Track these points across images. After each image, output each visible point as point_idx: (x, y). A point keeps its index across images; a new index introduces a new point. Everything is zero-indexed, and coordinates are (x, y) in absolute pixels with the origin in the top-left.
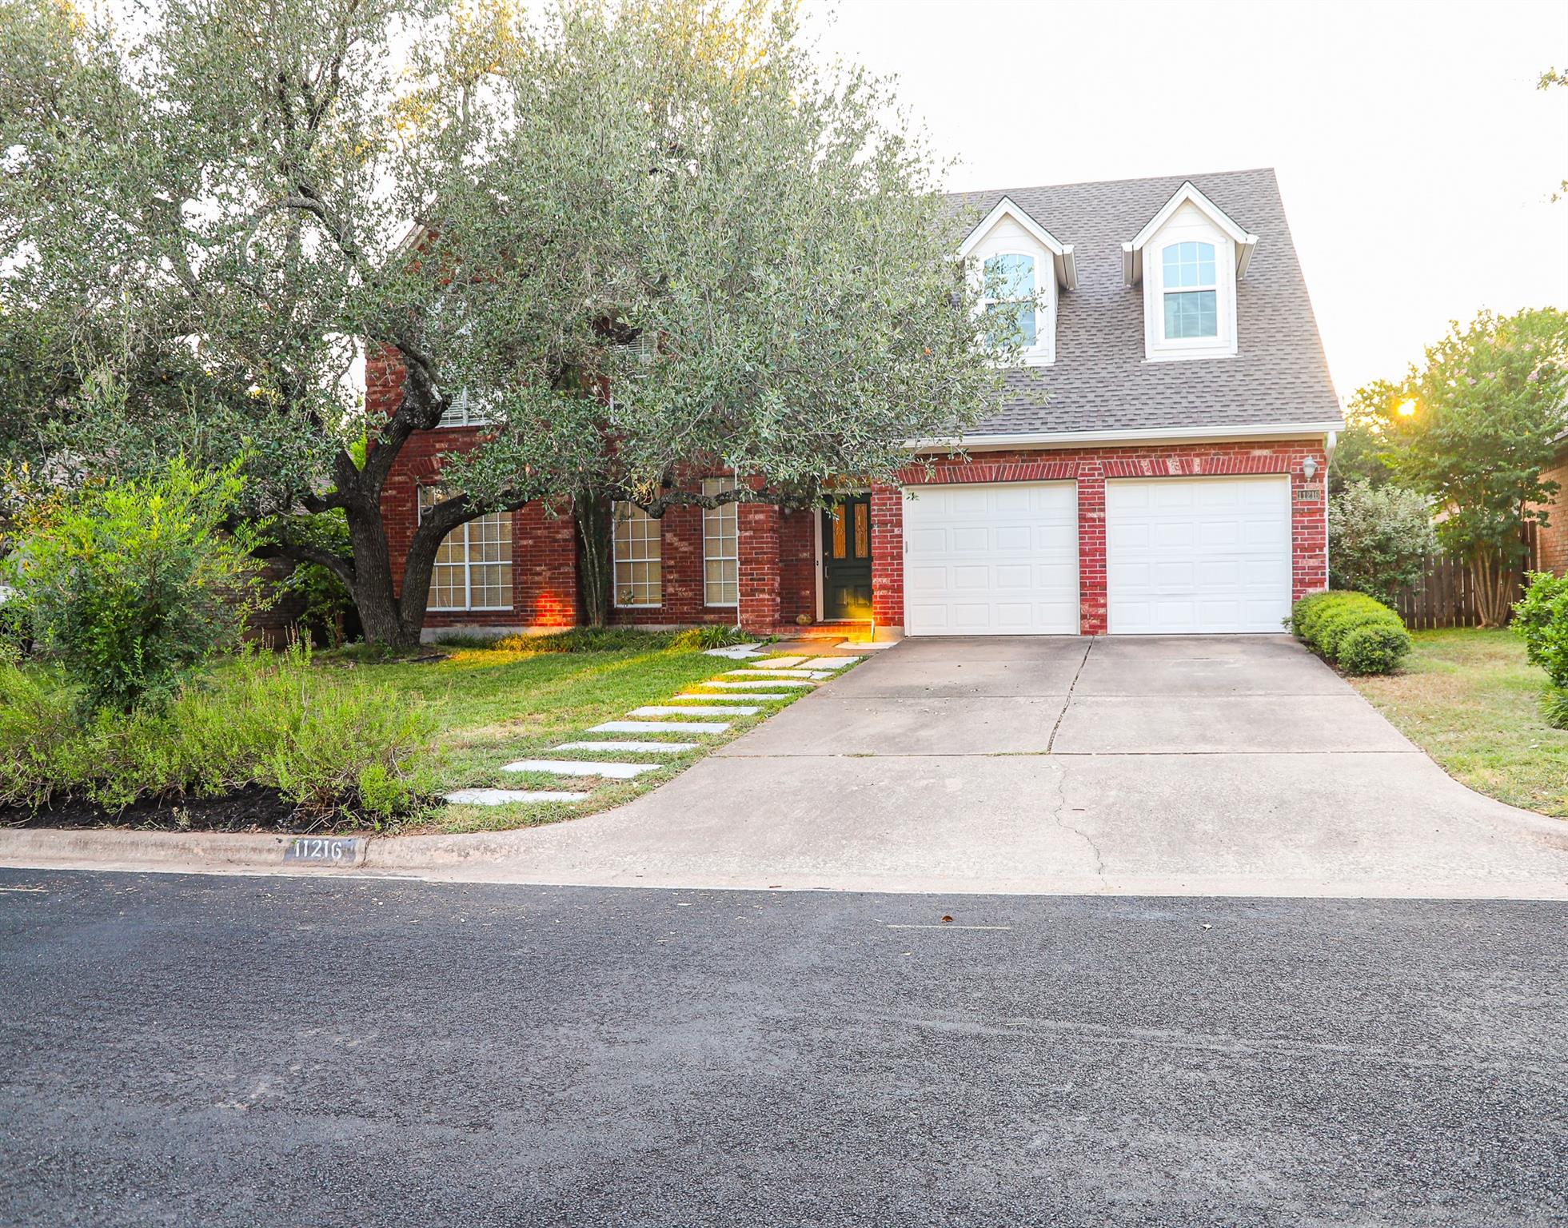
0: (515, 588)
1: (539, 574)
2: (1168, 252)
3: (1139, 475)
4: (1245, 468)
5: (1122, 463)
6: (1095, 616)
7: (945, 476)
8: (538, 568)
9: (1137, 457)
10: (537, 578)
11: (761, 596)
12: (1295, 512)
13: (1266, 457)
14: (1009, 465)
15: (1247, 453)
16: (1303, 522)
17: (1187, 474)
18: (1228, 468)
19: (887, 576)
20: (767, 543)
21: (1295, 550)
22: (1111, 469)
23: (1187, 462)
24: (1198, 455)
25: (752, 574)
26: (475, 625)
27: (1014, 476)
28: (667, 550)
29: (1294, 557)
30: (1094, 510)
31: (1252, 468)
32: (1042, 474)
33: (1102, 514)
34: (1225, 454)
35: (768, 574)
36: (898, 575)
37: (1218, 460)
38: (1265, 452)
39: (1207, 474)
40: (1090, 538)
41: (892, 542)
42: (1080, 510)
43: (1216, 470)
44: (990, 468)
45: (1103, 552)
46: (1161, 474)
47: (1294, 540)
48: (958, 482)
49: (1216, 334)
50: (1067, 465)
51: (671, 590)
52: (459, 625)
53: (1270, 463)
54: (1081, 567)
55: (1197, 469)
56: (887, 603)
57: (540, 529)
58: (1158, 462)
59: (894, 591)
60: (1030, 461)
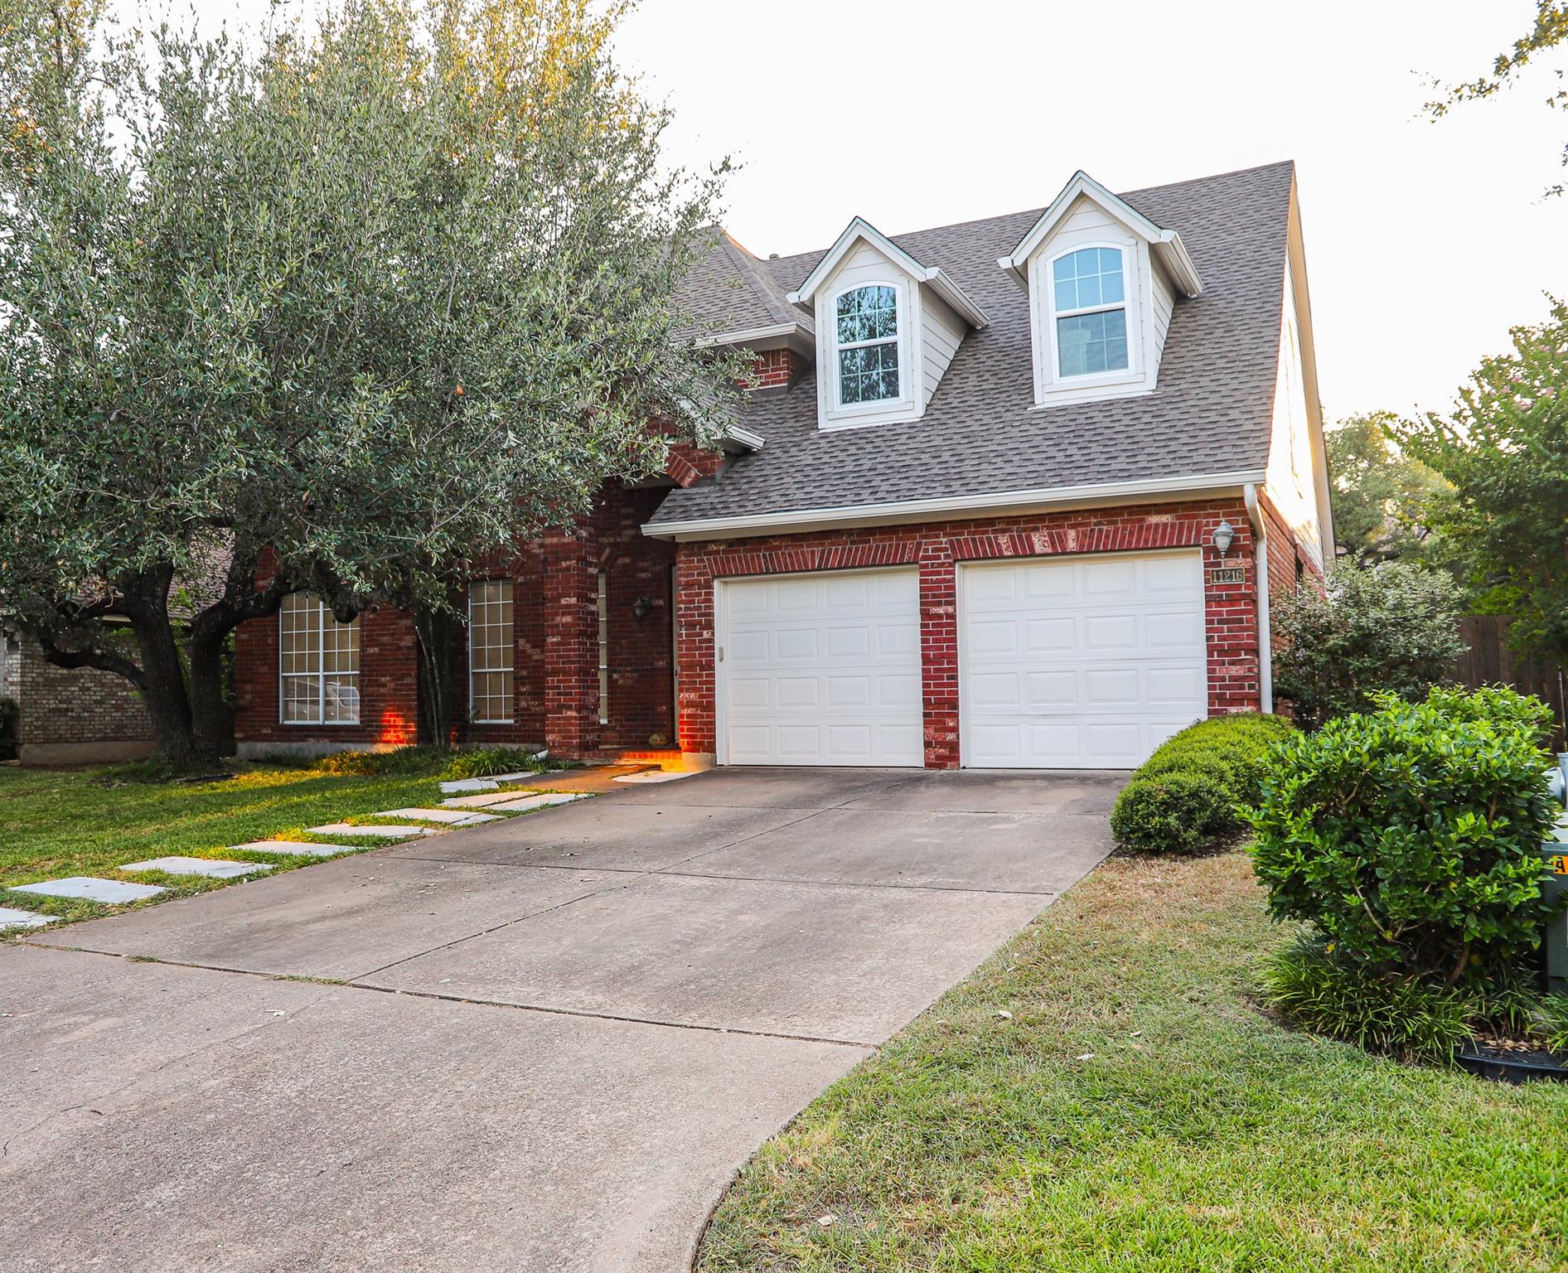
0: (361, 701)
1: (384, 685)
2: (1062, 265)
3: (996, 556)
4: (1138, 541)
5: (974, 540)
6: (942, 744)
7: (760, 564)
8: (383, 679)
9: (995, 532)
10: (382, 690)
11: (569, 713)
12: (1209, 600)
13: (1165, 525)
14: (836, 550)
15: (1142, 520)
16: (1220, 613)
17: (1059, 552)
18: (1114, 542)
19: (695, 690)
20: (574, 650)
21: (1210, 654)
22: (961, 549)
23: (1059, 535)
24: (1073, 526)
25: (559, 688)
26: (326, 740)
27: (840, 562)
28: (519, 657)
29: (1209, 663)
30: (939, 604)
31: (1146, 541)
32: (874, 559)
33: (950, 609)
34: (1110, 523)
35: (575, 687)
36: (708, 690)
37: (1100, 531)
38: (1165, 518)
39: (1086, 550)
40: (935, 641)
41: (700, 648)
42: (922, 604)
43: (1098, 545)
44: (813, 553)
45: (953, 659)
46: (1025, 553)
47: (1209, 639)
48: (775, 572)
49: (1126, 366)
50: (905, 546)
51: (523, 704)
52: (312, 740)
53: (1172, 533)
54: (924, 678)
55: (1072, 545)
56: (696, 723)
57: (385, 635)
58: (1020, 537)
59: (704, 709)
60: (860, 542)
